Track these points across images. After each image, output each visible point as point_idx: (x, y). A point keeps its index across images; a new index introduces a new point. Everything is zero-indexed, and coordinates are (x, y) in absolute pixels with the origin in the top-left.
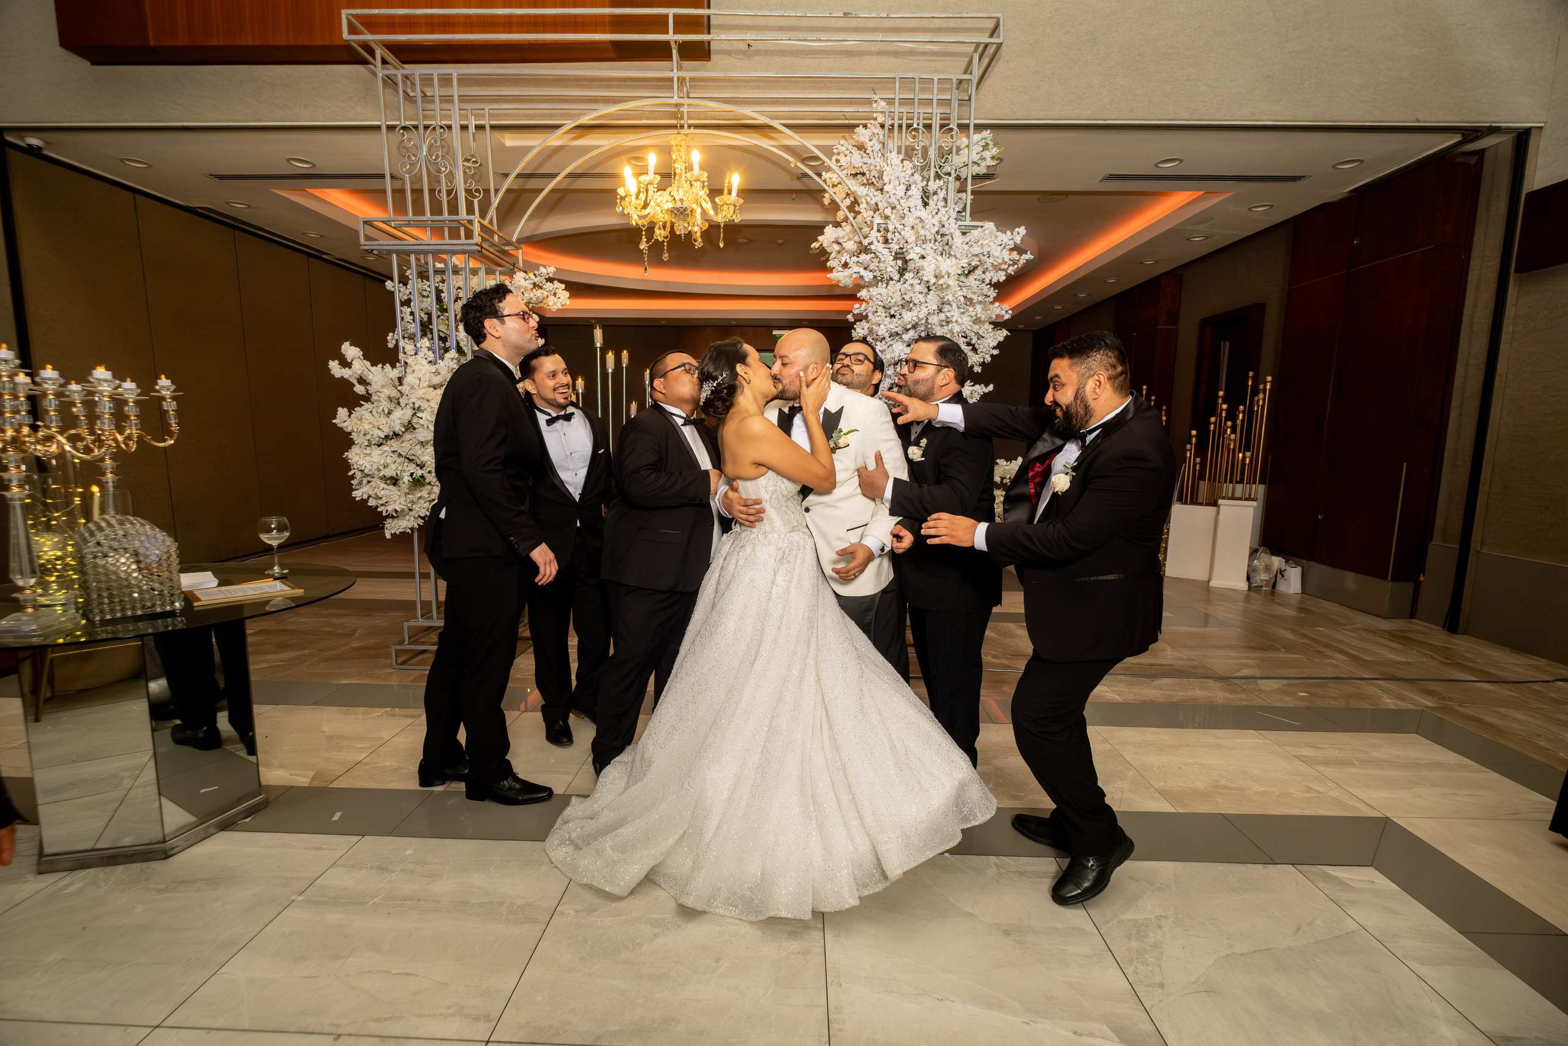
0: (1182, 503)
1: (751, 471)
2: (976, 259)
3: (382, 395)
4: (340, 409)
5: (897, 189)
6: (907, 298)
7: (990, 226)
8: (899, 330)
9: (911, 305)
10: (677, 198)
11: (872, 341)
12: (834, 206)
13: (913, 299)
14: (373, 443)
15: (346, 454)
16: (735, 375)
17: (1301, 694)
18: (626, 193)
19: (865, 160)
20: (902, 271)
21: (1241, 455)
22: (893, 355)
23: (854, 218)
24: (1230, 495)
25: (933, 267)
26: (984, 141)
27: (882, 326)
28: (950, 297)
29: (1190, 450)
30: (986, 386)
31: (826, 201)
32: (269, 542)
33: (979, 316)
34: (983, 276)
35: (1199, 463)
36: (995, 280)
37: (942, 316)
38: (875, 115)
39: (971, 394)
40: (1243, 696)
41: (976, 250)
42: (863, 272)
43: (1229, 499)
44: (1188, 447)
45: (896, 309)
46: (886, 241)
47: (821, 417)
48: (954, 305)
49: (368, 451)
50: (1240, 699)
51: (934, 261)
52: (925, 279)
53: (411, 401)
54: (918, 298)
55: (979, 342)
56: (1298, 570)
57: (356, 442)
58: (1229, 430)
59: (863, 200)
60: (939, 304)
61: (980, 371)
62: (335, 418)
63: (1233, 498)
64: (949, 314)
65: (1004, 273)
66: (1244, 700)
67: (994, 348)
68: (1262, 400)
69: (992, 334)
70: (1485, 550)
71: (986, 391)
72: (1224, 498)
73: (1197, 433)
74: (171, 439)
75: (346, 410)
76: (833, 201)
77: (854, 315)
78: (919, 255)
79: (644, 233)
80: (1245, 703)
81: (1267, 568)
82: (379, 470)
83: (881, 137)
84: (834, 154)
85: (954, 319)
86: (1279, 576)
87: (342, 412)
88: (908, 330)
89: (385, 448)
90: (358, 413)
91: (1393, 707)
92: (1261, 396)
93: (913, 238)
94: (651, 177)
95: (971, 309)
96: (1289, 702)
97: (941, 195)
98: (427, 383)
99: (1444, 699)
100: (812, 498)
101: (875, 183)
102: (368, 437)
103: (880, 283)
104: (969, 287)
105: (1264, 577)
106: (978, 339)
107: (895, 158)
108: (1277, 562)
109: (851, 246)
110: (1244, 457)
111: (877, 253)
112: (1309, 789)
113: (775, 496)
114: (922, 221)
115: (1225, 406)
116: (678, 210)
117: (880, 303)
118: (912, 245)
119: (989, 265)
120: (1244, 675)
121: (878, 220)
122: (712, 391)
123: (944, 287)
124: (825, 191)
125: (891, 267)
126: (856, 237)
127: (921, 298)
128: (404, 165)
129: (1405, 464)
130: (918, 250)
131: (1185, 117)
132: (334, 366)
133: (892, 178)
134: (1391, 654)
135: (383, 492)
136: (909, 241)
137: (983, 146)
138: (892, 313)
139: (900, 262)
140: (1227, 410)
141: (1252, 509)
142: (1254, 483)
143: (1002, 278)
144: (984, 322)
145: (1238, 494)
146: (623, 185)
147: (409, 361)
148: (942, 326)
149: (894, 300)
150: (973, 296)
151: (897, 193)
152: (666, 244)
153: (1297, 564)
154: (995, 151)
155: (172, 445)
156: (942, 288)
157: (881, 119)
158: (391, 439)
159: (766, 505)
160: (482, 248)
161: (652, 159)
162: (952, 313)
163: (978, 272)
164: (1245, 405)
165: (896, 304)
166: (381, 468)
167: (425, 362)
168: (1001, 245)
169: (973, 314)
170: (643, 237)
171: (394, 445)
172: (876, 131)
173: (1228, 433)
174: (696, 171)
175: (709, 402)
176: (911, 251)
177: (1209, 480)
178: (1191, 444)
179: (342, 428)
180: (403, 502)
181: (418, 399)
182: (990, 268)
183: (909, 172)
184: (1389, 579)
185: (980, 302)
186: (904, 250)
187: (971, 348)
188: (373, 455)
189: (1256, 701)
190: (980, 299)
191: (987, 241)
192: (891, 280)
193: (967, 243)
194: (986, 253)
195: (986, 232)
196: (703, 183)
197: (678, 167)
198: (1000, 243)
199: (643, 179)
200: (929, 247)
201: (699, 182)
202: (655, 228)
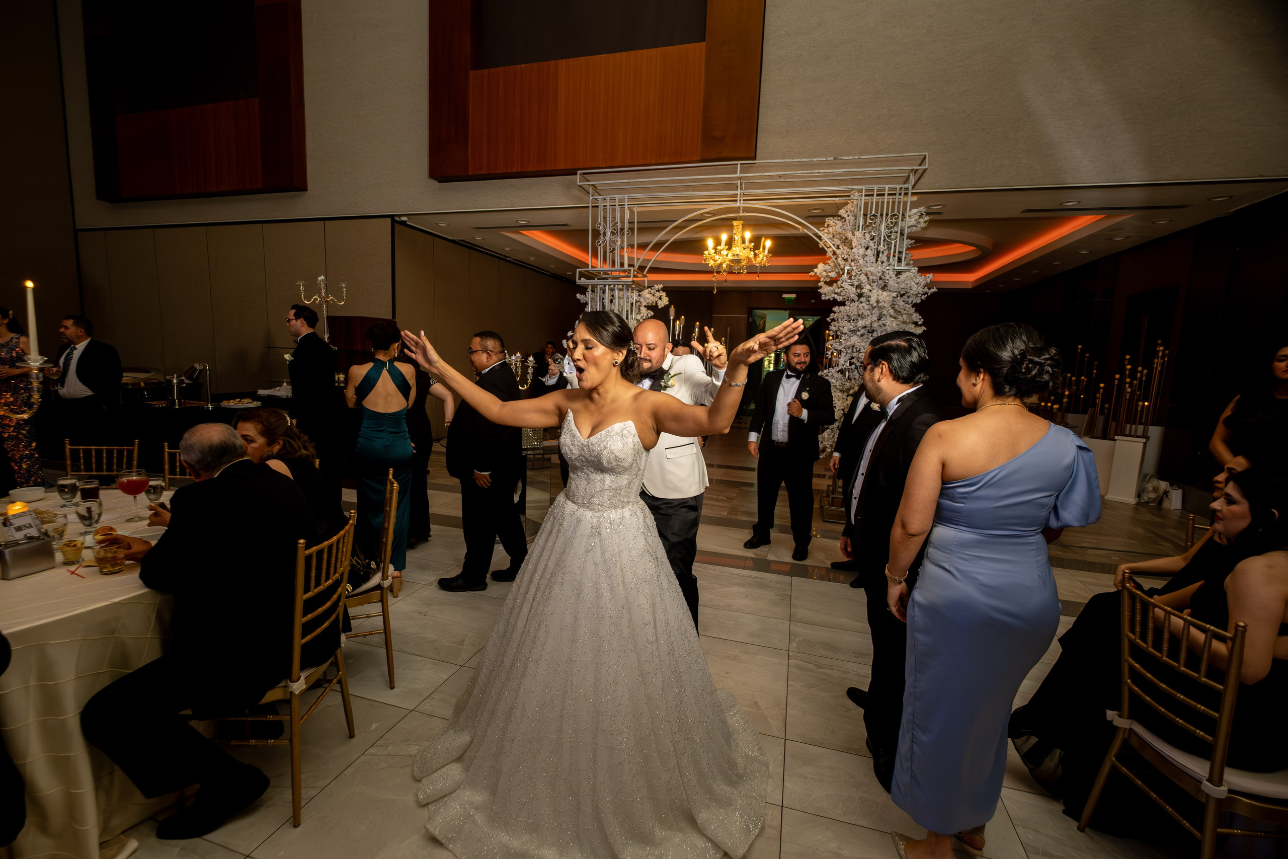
2: (904, 290)
6: (860, 313)
7: (914, 271)
9: (863, 316)
10: (735, 254)
17: (1114, 558)
18: (709, 253)
20: (860, 295)
22: (850, 343)
26: (920, 213)
27: (845, 327)
28: (885, 312)
33: (905, 320)
34: (907, 299)
35: (1107, 408)
36: (914, 302)
41: (903, 286)
44: (1098, 396)
50: (1066, 555)
52: (871, 303)
54: (866, 313)
56: (1180, 492)
59: (840, 256)
63: (1128, 435)
64: (884, 322)
65: (920, 298)
66: (1069, 556)
81: (1155, 489)
83: (855, 214)
86: (1164, 495)
93: (866, 280)
94: (723, 247)
95: (900, 317)
96: (1100, 560)
97: (885, 254)
103: (846, 303)
104: (899, 305)
107: (859, 232)
108: (1164, 485)
114: (872, 269)
116: (736, 260)
117: (846, 314)
118: (865, 283)
119: (910, 294)
121: (847, 267)
125: (852, 292)
126: (837, 270)
128: (599, 241)
130: (869, 286)
133: (857, 244)
136: (864, 281)
137: (919, 216)
138: (852, 319)
139: (859, 291)
143: (919, 301)
146: (707, 250)
148: (881, 327)
149: (853, 313)
150: (901, 310)
151: (859, 252)
154: (927, 218)
156: (880, 308)
161: (723, 236)
163: (904, 298)
165: (854, 315)
169: (901, 320)
174: (748, 241)
182: (911, 296)
183: (868, 239)
185: (905, 314)
186: (862, 284)
189: (1078, 557)
190: (905, 312)
191: (909, 282)
192: (853, 301)
193: (897, 283)
194: (908, 288)
195: (908, 278)
196: (751, 248)
197: (737, 237)
198: (917, 282)
199: (719, 247)
200: (874, 285)
201: (748, 249)
202: (722, 267)
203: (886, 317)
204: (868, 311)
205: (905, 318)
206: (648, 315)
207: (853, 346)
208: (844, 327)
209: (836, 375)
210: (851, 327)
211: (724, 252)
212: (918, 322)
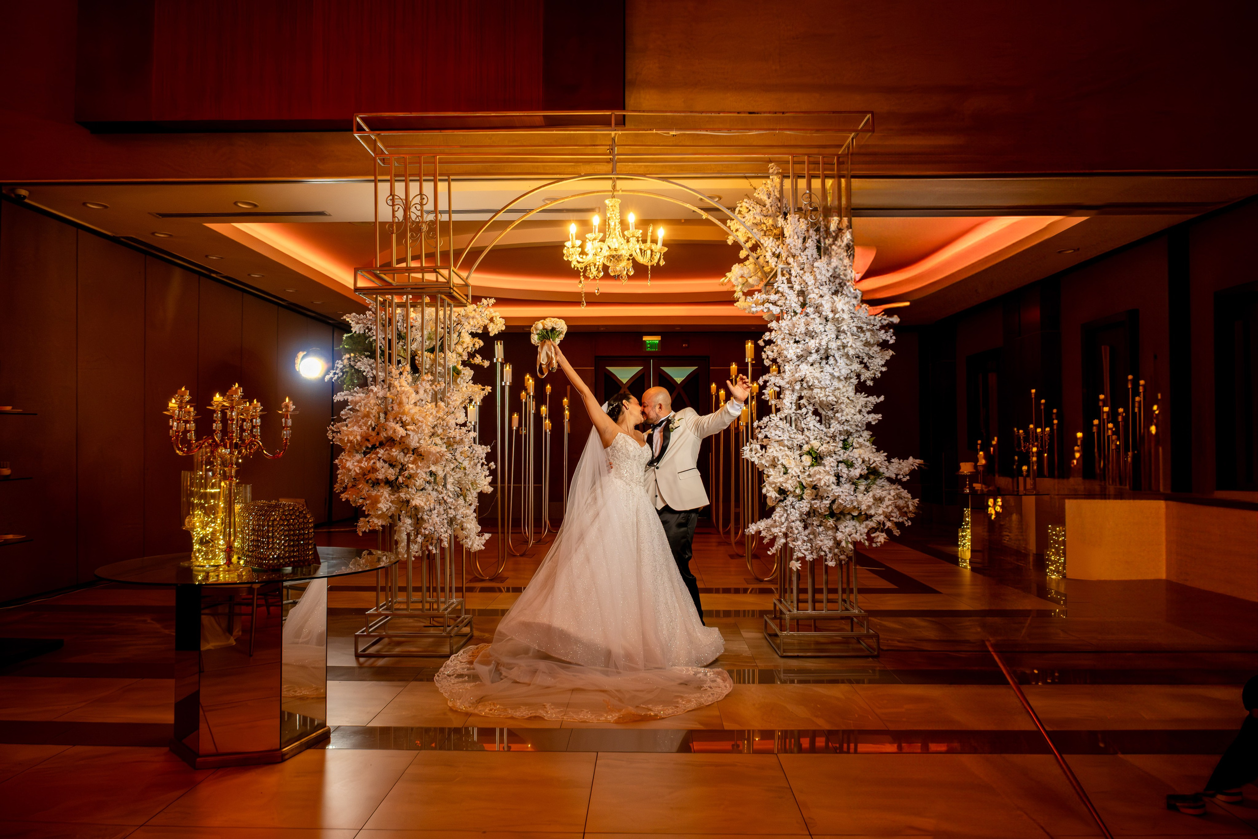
5: (796, 241)
6: (810, 328)
9: (813, 334)
10: (613, 247)
11: (781, 362)
12: (737, 246)
13: (815, 329)
18: (572, 245)
23: (757, 258)
25: (830, 304)
27: (791, 351)
28: (845, 328)
30: (878, 397)
33: (869, 340)
37: (839, 343)
39: (866, 404)
42: (772, 308)
45: (800, 336)
46: (789, 281)
48: (849, 334)
51: (831, 299)
52: (825, 313)
54: (819, 328)
55: (870, 361)
60: (836, 333)
61: (872, 385)
64: (845, 341)
67: (883, 366)
69: (880, 354)
71: (879, 401)
76: (735, 243)
77: (764, 341)
78: (819, 295)
79: (582, 274)
85: (849, 345)
88: (811, 353)
93: (813, 282)
94: (595, 233)
95: (862, 335)
103: (785, 316)
106: (869, 358)
109: (754, 281)
111: (784, 294)
116: (613, 257)
117: (787, 332)
118: (812, 287)
121: (781, 265)
123: (840, 319)
124: (729, 235)
125: (793, 301)
127: (821, 328)
130: (816, 291)
133: (792, 232)
136: (809, 283)
138: (797, 339)
139: (801, 299)
144: (872, 345)
149: (799, 330)
150: (862, 325)
151: (796, 244)
156: (837, 321)
161: (596, 221)
162: (848, 340)
165: (800, 333)
167: (405, 383)
169: (864, 339)
170: (582, 277)
174: (632, 229)
176: (811, 291)
183: (804, 227)
185: (869, 330)
186: (805, 290)
187: (863, 365)
190: (868, 327)
192: (795, 313)
196: (638, 238)
197: (614, 222)
199: (588, 235)
200: (825, 288)
201: (634, 238)
202: (590, 269)
203: (846, 334)
204: (821, 326)
205: (869, 337)
206: (474, 345)
207: (802, 380)
209: (781, 424)
210: (798, 350)
211: (596, 245)
212: (889, 341)
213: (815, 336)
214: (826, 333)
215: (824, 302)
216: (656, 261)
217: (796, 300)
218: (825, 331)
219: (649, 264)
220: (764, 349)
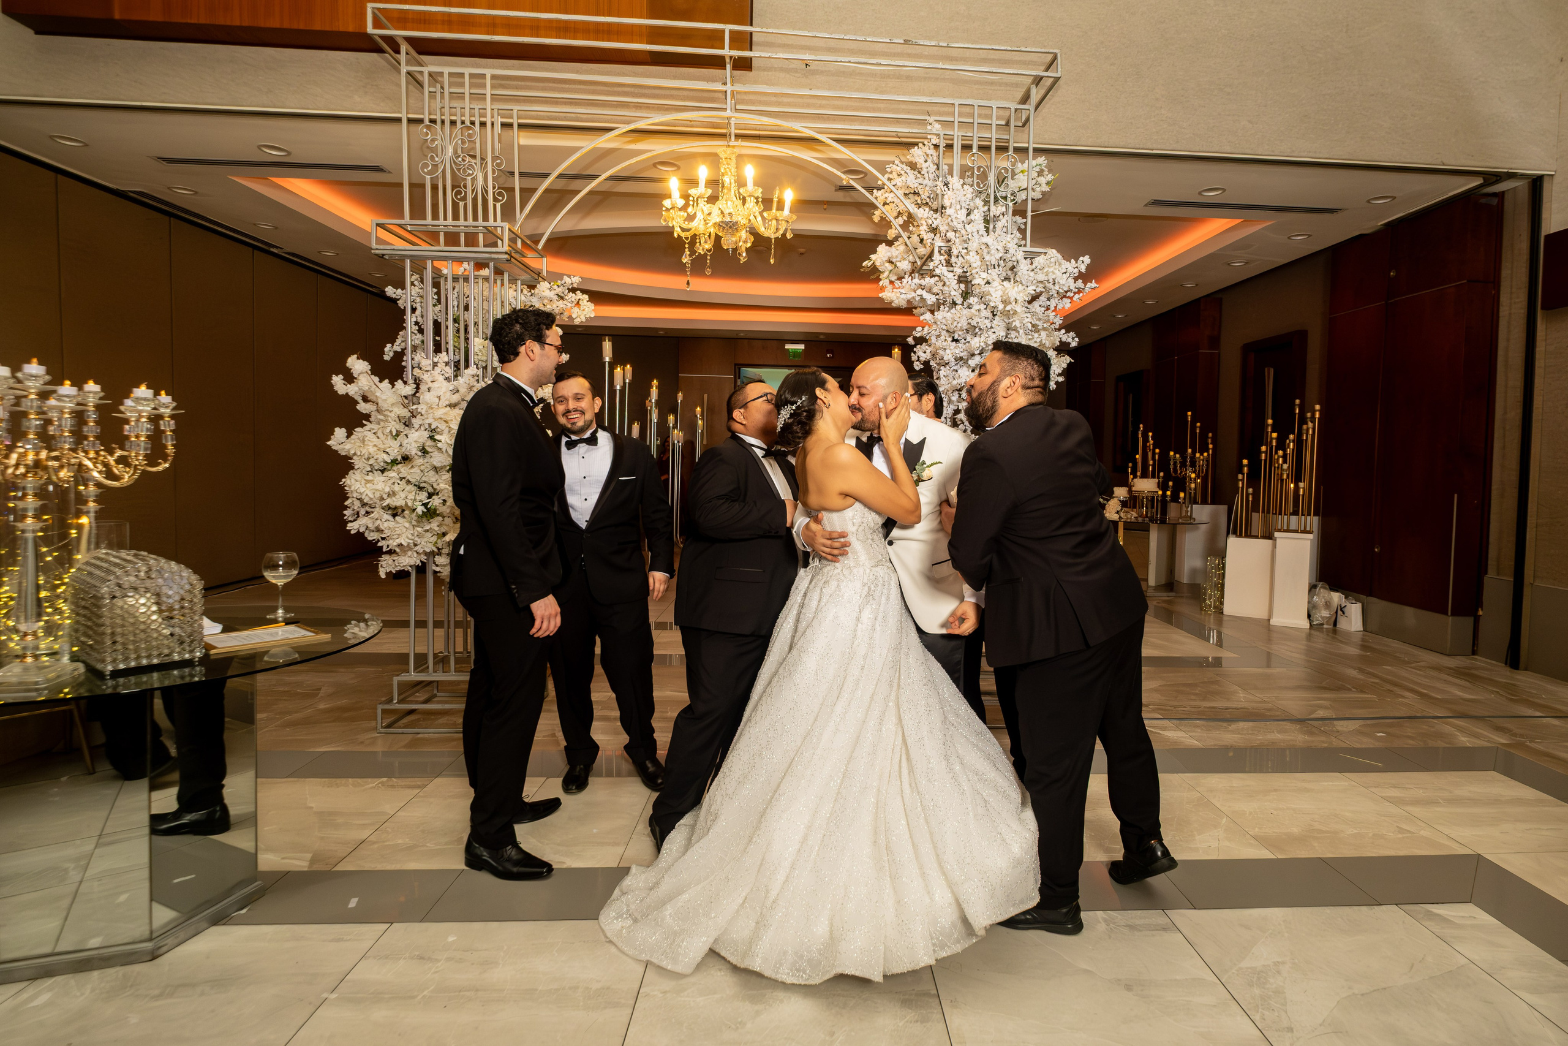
0: (1237, 536)
1: (838, 501)
2: (1041, 285)
3: (392, 415)
4: (337, 429)
5: (959, 212)
6: (974, 323)
7: (1053, 253)
8: (964, 355)
9: (977, 330)
10: (726, 212)
11: (935, 365)
12: (885, 223)
13: (980, 324)
14: (376, 468)
15: (343, 480)
16: (814, 398)
17: (1379, 735)
18: (672, 205)
19: (920, 180)
21: (1292, 486)
22: (959, 381)
23: (909, 238)
24: (1285, 528)
25: (1000, 293)
26: (1038, 167)
27: (948, 351)
28: (1017, 324)
29: (1242, 480)
31: (876, 219)
32: (274, 581)
33: (1044, 342)
34: (1048, 303)
35: (1252, 494)
36: (1060, 307)
38: (929, 137)
40: (1323, 738)
41: (1041, 277)
42: (926, 295)
43: (1285, 531)
44: (1240, 477)
45: (960, 333)
46: (949, 263)
47: (902, 447)
48: (1021, 331)
49: (370, 478)
50: (1320, 741)
51: (1001, 287)
52: (992, 304)
53: (427, 421)
54: (984, 323)
56: (1359, 606)
57: (356, 467)
58: (1281, 459)
60: (1005, 330)
62: (329, 439)
63: (1288, 531)
65: (1070, 301)
66: (1323, 742)
68: (1311, 429)
70: (1538, 583)
72: (1279, 530)
73: (1249, 462)
74: (165, 463)
75: (344, 430)
76: (883, 219)
77: (915, 338)
78: (985, 281)
79: (687, 246)
80: (1326, 745)
81: (1328, 605)
82: (382, 499)
83: (935, 158)
84: (887, 172)
86: (1340, 612)
87: (340, 433)
88: (973, 355)
89: (392, 474)
90: (360, 435)
91: (1468, 745)
92: (1310, 425)
93: (979, 263)
94: (701, 190)
95: (1036, 335)
96: (1366, 743)
98: (447, 403)
99: (1515, 735)
100: (896, 533)
101: (930, 204)
102: (371, 461)
103: (942, 307)
104: (1033, 314)
105: (1325, 613)
107: (955, 181)
108: (1336, 597)
109: (905, 266)
110: (1297, 488)
111: (942, 277)
112: (1401, 830)
113: (861, 528)
114: (987, 246)
115: (1275, 435)
116: (727, 223)
117: (944, 327)
118: (977, 270)
119: (1054, 293)
120: (1319, 716)
121: (939, 243)
122: (791, 414)
123: (1011, 313)
124: (876, 207)
125: (954, 291)
127: (988, 323)
128: (426, 165)
129: (1456, 495)
130: (984, 275)
131: (1229, 151)
132: (337, 381)
133: (954, 202)
134: (1458, 691)
135: (386, 525)
136: (974, 265)
137: (1038, 172)
138: (956, 338)
139: (962, 286)
140: (1277, 439)
141: (1309, 542)
142: (1309, 514)
143: (1069, 306)
145: (1293, 527)
146: (669, 196)
147: (425, 377)
149: (959, 325)
150: (1038, 322)
151: (958, 217)
152: (709, 258)
153: (1357, 600)
154: (1050, 177)
155: (167, 469)
156: (1007, 314)
157: (935, 141)
158: (397, 464)
159: (852, 539)
160: (511, 257)
161: (703, 172)
163: (1043, 298)
164: (1294, 433)
165: (960, 329)
166: (385, 496)
167: (441, 378)
168: (1065, 273)
169: (1039, 340)
170: (687, 250)
171: (402, 470)
172: (929, 152)
173: (1281, 462)
174: (750, 186)
175: (786, 427)
176: (977, 276)
177: (1263, 512)
178: (1243, 474)
179: (337, 451)
180: (410, 536)
181: (435, 419)
182: (1056, 295)
183: (970, 196)
184: (1449, 613)
185: (1044, 329)
186: (968, 274)
188: (375, 482)
189: (1336, 743)
190: (1045, 325)
191: (1052, 269)
192: (954, 304)
193: (1033, 270)
194: (1051, 280)
195: (1052, 260)
196: (757, 198)
197: (728, 179)
198: (1065, 271)
199: (693, 192)
200: (994, 273)
201: (753, 199)
202: (700, 242)
204: (987, 321)
208: (945, 349)
210: (958, 351)
211: (706, 207)
212: (1069, 343)
213: (979, 333)
214: (993, 330)
215: (992, 290)
216: (781, 232)
217: (956, 287)
218: (992, 327)
219: (773, 236)
220: (915, 349)
